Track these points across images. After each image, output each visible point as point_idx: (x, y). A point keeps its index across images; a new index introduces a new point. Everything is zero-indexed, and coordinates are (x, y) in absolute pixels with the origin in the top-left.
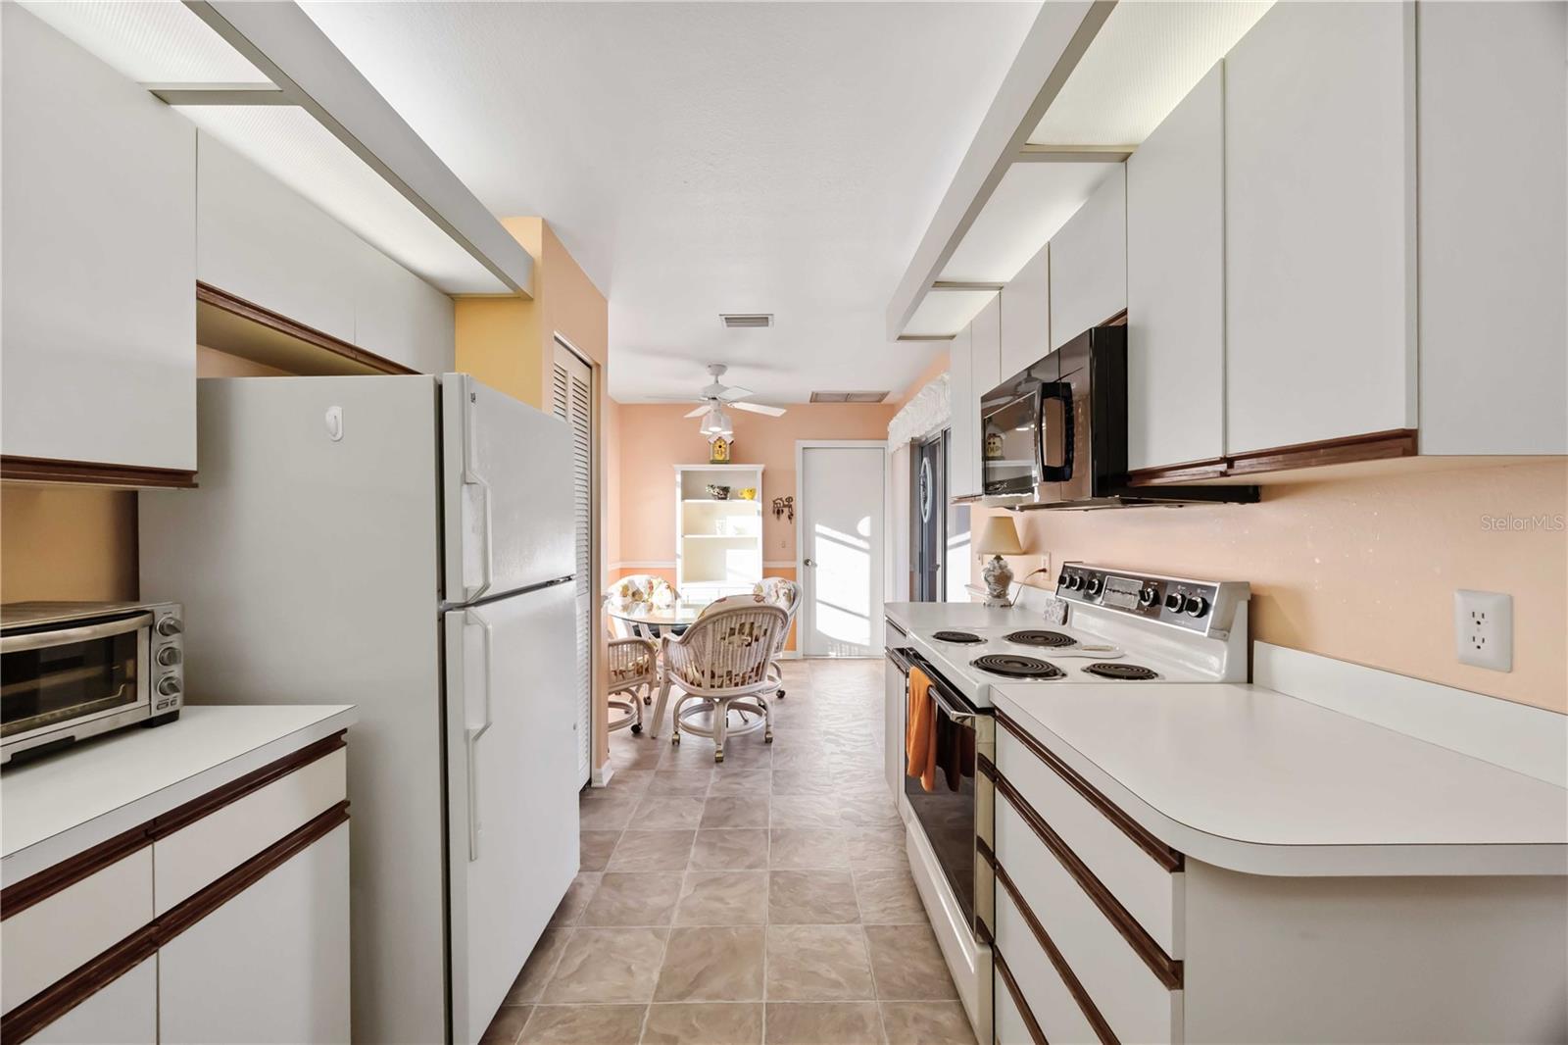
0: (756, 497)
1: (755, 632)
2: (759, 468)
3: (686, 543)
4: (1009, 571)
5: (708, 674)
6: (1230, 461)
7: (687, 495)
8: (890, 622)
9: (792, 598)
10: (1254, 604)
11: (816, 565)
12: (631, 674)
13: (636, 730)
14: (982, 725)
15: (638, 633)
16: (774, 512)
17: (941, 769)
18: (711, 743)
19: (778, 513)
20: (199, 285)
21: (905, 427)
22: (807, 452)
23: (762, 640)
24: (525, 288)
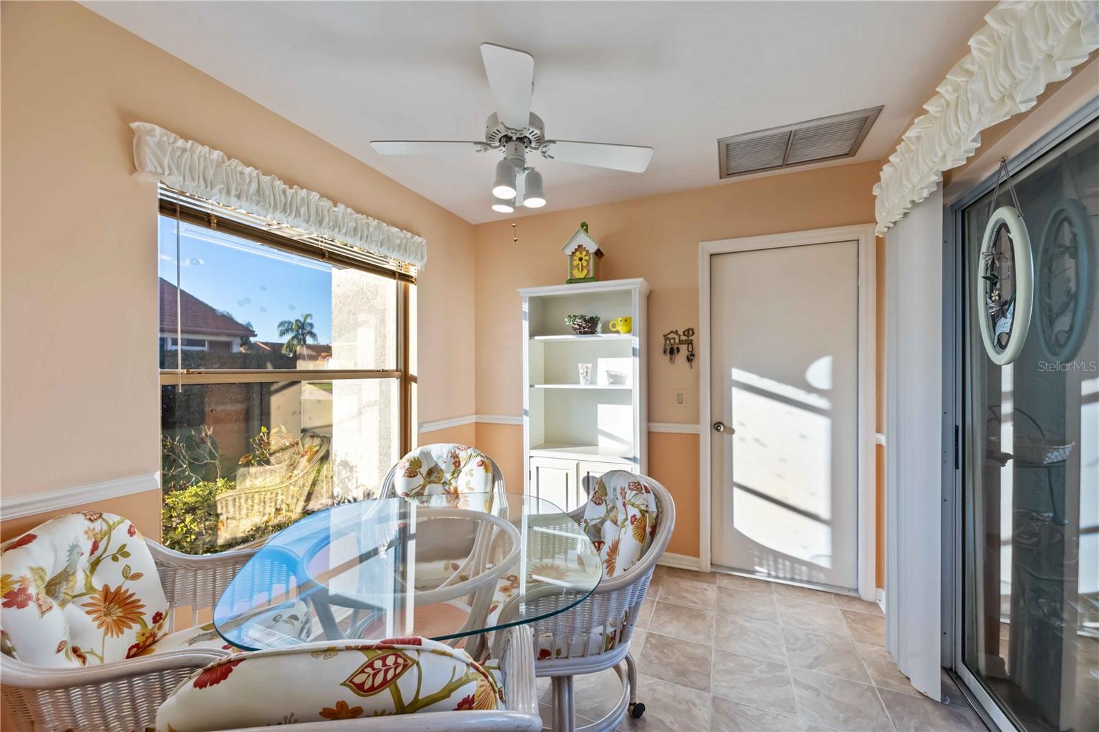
2: (640, 285)
7: (538, 329)
11: (732, 431)
16: (665, 352)
19: (672, 352)
22: (717, 259)
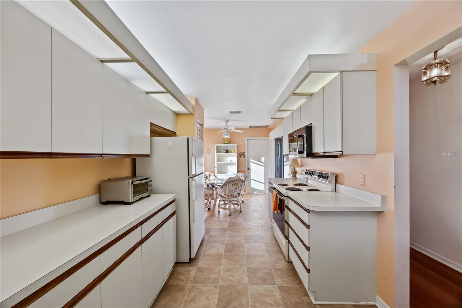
0: (235, 152)
1: (238, 186)
2: (236, 145)
3: (217, 164)
4: (297, 171)
5: (227, 195)
6: (325, 153)
7: (218, 152)
8: (270, 183)
9: (246, 178)
10: (336, 177)
11: (251, 170)
12: (208, 196)
13: (209, 209)
14: (286, 199)
15: (208, 186)
16: (240, 156)
17: (280, 211)
18: (228, 211)
20: (151, 123)
21: (273, 135)
22: (248, 140)
23: (239, 187)
24: (192, 112)
